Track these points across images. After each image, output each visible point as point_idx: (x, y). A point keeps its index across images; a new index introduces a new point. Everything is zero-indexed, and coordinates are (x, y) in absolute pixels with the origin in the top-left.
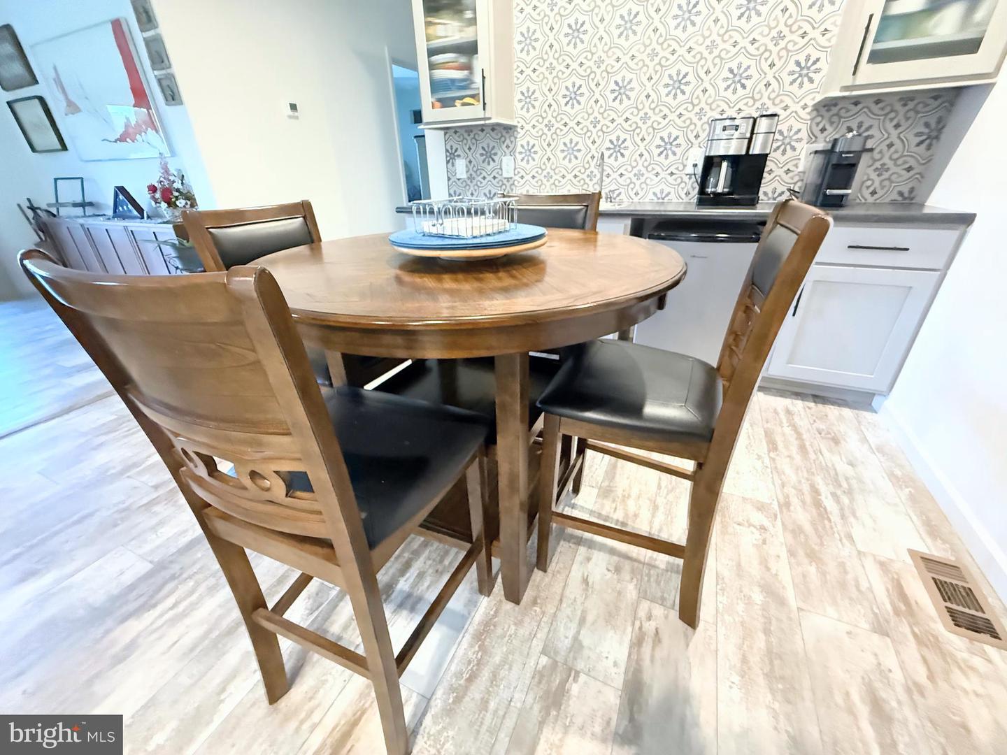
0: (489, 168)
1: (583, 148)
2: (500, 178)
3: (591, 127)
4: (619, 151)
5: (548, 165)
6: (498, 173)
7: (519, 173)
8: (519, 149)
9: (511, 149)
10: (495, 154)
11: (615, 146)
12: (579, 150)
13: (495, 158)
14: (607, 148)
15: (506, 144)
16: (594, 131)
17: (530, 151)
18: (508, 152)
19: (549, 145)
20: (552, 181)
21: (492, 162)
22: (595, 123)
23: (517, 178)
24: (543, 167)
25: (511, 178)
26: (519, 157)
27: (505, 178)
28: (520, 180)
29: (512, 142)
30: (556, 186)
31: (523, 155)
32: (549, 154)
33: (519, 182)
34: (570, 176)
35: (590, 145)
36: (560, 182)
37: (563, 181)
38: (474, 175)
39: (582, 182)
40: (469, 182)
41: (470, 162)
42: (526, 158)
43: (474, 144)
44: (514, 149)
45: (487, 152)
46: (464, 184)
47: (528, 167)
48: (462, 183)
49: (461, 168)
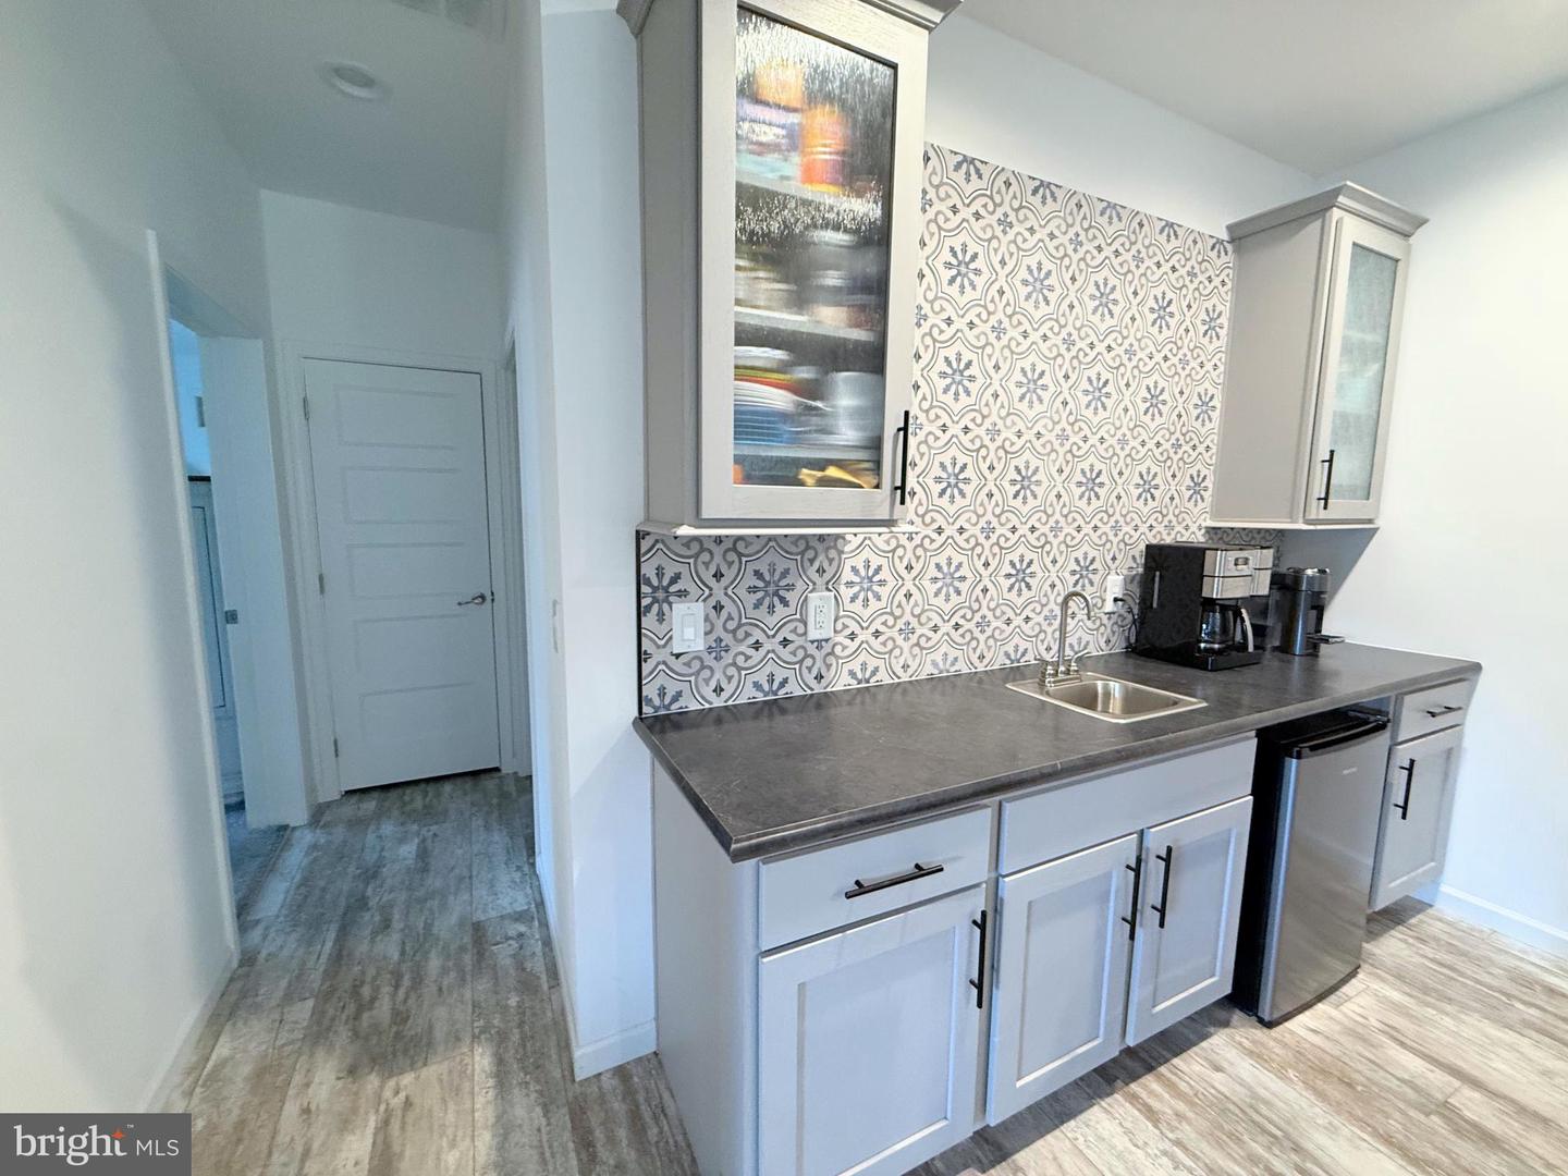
0: (772, 620)
1: (969, 575)
2: (799, 641)
3: (981, 539)
4: (1023, 580)
5: (908, 609)
6: (794, 631)
7: (845, 626)
8: (847, 575)
9: (827, 576)
10: (790, 587)
11: (1018, 571)
12: (963, 579)
13: (788, 595)
14: (1006, 575)
15: (816, 565)
16: (987, 544)
17: (870, 579)
18: (820, 581)
19: (909, 568)
20: (914, 639)
21: (779, 607)
22: (988, 531)
23: (839, 638)
24: (898, 612)
25: (827, 640)
26: (846, 593)
27: (812, 642)
28: (847, 642)
29: (831, 561)
30: (922, 649)
31: (856, 589)
32: (909, 585)
33: (844, 648)
34: (946, 628)
35: (981, 569)
36: (929, 639)
37: (936, 637)
38: (728, 639)
39: (968, 636)
40: (709, 660)
41: (718, 608)
42: (862, 595)
43: (730, 564)
44: (837, 575)
45: (768, 584)
46: (696, 665)
47: (866, 614)
48: (688, 664)
49: (687, 626)
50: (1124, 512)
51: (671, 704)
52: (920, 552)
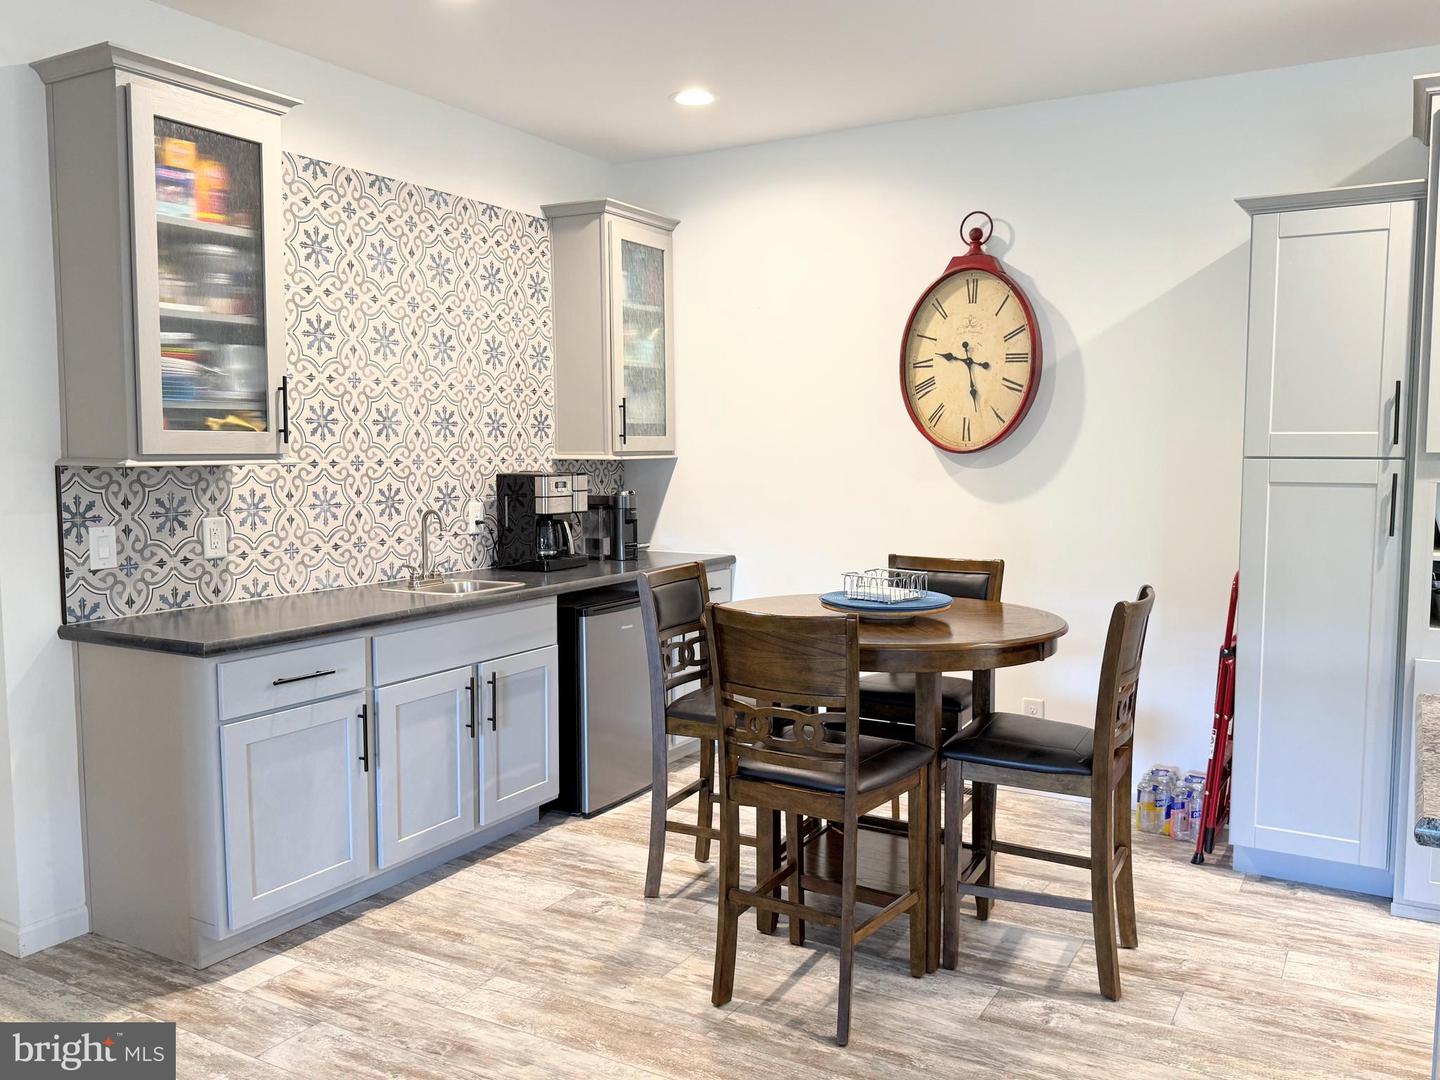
0: (173, 542)
1: (343, 502)
2: (197, 560)
3: (352, 470)
4: (393, 506)
5: (291, 532)
6: (193, 551)
7: (237, 547)
8: (236, 503)
9: (218, 503)
10: (187, 513)
11: (387, 499)
12: (338, 505)
13: (186, 520)
14: (377, 502)
15: (209, 494)
16: (357, 475)
17: (256, 506)
18: (213, 508)
19: (290, 496)
20: (298, 558)
21: (178, 530)
22: (358, 464)
23: (232, 557)
24: (282, 534)
25: (221, 559)
26: (236, 518)
27: (209, 560)
28: (239, 560)
29: (221, 491)
30: (306, 566)
31: (244, 514)
32: (291, 511)
33: (237, 566)
34: (327, 548)
35: (354, 497)
36: (312, 558)
37: (318, 556)
38: (136, 558)
39: (347, 555)
40: (121, 576)
41: (127, 531)
42: (250, 520)
43: (135, 494)
44: (226, 504)
45: (168, 510)
46: (110, 580)
47: (254, 536)
48: (103, 580)
49: (102, 546)
50: (478, 448)
51: (90, 614)
52: (298, 482)
